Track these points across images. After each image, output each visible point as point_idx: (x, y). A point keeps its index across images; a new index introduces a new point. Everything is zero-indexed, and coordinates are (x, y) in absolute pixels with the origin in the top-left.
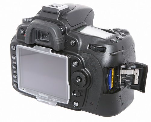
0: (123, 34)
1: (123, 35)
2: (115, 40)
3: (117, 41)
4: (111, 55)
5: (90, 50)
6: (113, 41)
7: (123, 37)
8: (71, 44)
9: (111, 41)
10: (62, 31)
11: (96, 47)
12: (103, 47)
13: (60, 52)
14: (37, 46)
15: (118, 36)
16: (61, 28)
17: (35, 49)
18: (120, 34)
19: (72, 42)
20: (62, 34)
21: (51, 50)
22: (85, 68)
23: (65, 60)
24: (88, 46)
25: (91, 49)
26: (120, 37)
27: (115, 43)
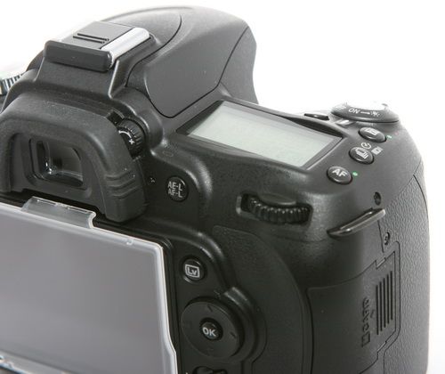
0: (375, 132)
1: (376, 141)
2: (344, 173)
3: (355, 174)
4: (331, 236)
5: (247, 215)
6: (338, 177)
7: (377, 151)
8: (172, 193)
9: (330, 177)
10: (132, 142)
11: (270, 206)
12: (299, 205)
13: (128, 225)
14: (39, 200)
15: (357, 150)
16: (127, 130)
17: (30, 210)
18: (364, 136)
19: (173, 188)
20: (133, 155)
21: (94, 214)
22: (234, 289)
23: (150, 256)
24: (240, 198)
25: (249, 211)
26: (363, 151)
27: (347, 182)
